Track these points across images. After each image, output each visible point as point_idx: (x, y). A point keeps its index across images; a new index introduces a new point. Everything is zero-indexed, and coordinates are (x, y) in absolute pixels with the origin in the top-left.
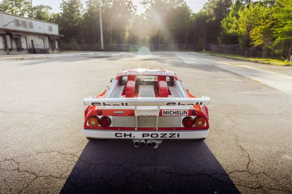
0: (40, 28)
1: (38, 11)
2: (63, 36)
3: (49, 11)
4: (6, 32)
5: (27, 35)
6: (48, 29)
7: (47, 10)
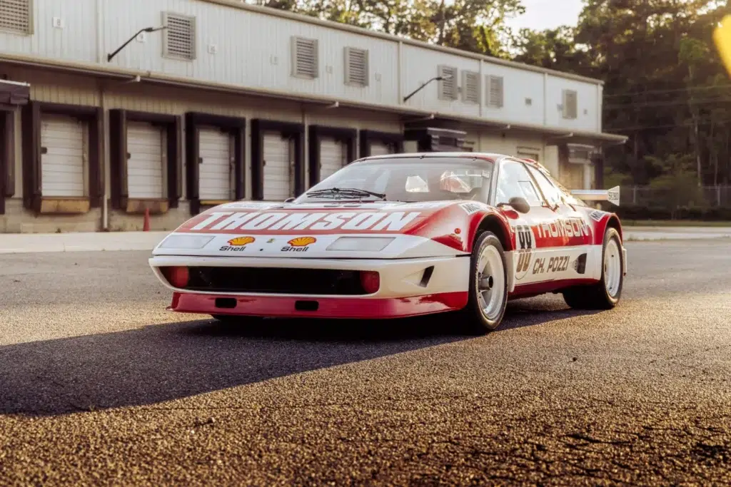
0: (529, 102)
1: (459, 24)
2: (625, 138)
3: (507, 22)
4: (407, 125)
5: (475, 140)
6: (560, 108)
7: (497, 20)
